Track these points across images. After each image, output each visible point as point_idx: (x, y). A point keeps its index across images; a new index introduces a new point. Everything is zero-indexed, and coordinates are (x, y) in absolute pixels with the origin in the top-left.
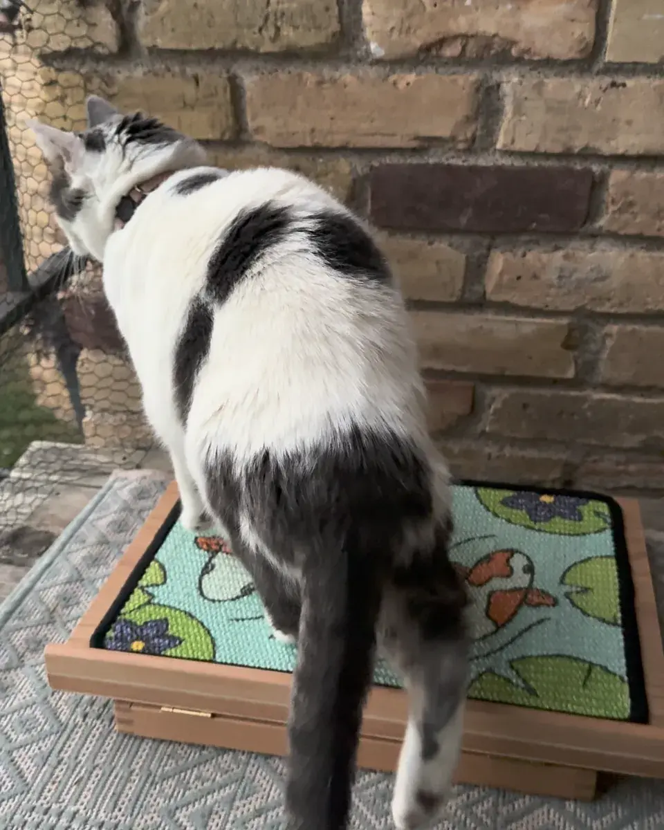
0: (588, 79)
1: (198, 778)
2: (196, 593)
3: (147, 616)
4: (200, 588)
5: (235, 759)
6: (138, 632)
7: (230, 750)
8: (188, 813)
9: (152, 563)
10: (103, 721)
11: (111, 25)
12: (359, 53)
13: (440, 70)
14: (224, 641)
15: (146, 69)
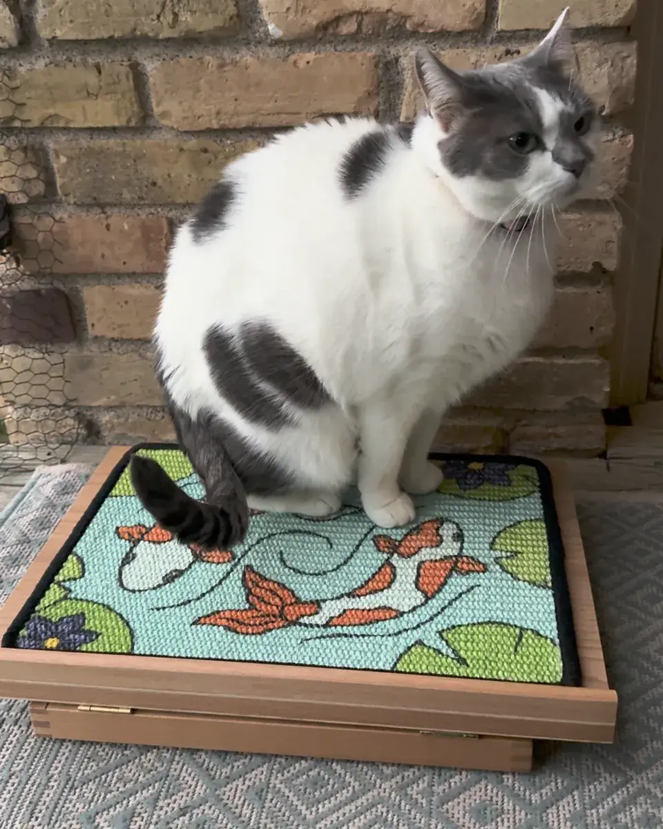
0: (482, 48)
1: (119, 780)
2: (115, 584)
3: (63, 611)
4: (120, 580)
5: (159, 758)
6: (52, 628)
7: (155, 747)
8: (108, 817)
9: (70, 557)
10: (20, 727)
11: (10, 18)
12: (257, 35)
13: (339, 48)
14: (143, 631)
15: (47, 60)
